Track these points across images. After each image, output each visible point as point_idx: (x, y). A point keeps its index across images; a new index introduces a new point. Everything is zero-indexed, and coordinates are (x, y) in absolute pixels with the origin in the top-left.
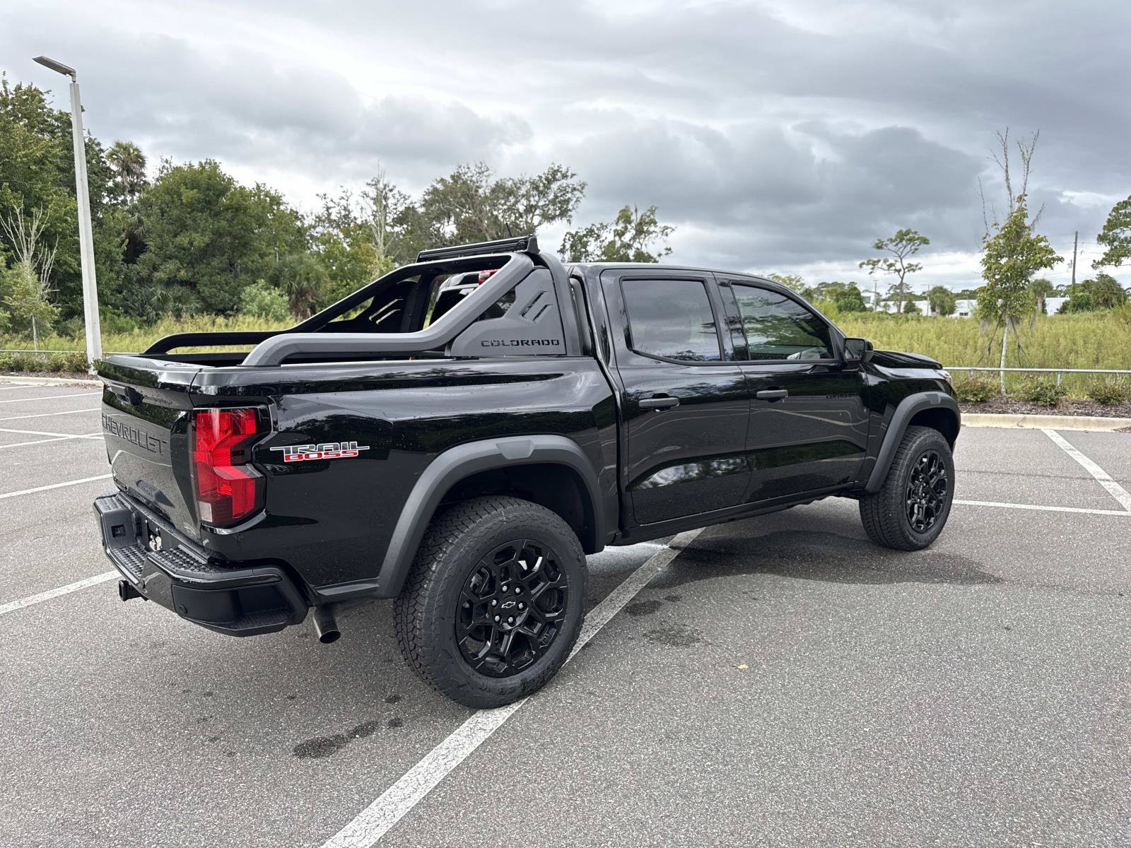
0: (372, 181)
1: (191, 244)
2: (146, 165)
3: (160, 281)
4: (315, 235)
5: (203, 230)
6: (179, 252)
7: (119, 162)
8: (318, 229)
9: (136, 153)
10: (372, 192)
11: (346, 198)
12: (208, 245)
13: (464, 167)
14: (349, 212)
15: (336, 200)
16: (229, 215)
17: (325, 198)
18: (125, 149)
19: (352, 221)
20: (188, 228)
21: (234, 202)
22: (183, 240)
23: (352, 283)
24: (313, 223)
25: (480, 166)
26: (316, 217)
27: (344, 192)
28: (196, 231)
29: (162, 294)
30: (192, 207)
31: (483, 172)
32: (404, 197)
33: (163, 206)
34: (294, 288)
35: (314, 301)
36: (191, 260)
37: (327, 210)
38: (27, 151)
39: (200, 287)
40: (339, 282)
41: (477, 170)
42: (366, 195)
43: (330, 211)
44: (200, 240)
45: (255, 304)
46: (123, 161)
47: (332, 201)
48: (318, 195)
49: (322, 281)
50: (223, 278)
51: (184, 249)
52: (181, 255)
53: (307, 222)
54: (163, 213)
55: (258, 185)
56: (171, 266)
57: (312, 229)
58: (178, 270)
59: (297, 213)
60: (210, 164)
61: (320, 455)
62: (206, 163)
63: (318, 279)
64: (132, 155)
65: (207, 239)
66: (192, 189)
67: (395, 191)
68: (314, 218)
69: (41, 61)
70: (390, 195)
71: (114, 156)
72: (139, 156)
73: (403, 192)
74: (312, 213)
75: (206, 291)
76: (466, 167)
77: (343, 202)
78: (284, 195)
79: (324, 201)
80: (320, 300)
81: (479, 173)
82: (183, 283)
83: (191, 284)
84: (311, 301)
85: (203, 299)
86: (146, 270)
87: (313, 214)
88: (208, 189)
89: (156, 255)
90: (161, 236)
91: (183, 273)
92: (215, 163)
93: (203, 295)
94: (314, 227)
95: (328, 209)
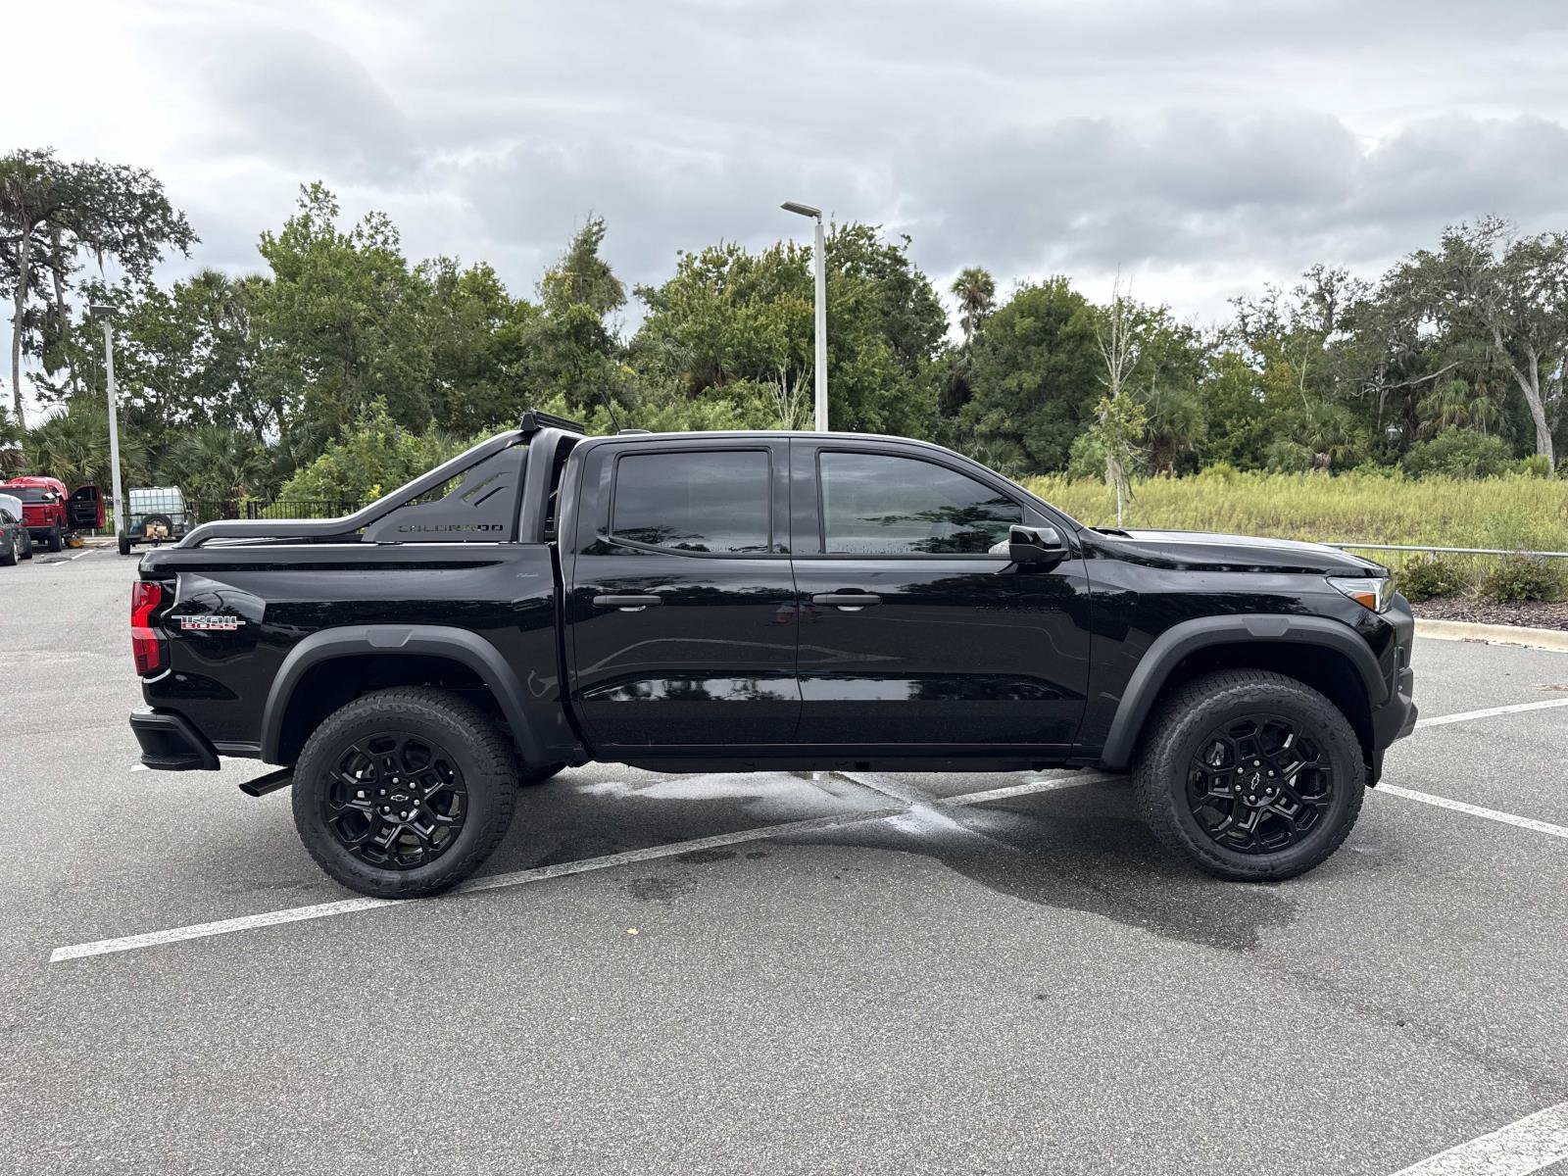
0: (1313, 269)
1: (1020, 386)
2: (995, 293)
3: (982, 435)
4: (1216, 356)
5: (1036, 368)
6: (1006, 398)
7: (964, 293)
8: (1220, 349)
9: (984, 279)
10: (1312, 287)
11: (1272, 300)
12: (1040, 386)
13: (1457, 228)
14: (1275, 319)
15: (1257, 304)
16: (1071, 346)
17: (1240, 303)
18: (972, 276)
19: (1278, 332)
20: (1021, 366)
21: (1078, 327)
22: (1011, 383)
23: (1253, 422)
24: (1215, 341)
25: (1486, 221)
26: (1220, 332)
27: (1270, 291)
28: (1028, 370)
29: (979, 451)
30: (1025, 340)
31: (1492, 231)
32: (1364, 287)
33: (995, 342)
34: (1152, 434)
35: (1197, 451)
36: (1021, 405)
37: (1243, 320)
38: (842, 299)
39: (1027, 441)
40: (1235, 421)
41: (1481, 229)
42: (1301, 291)
43: (1246, 321)
44: (1030, 380)
45: (1083, 461)
46: (970, 292)
47: (1251, 306)
48: (1230, 300)
49: (1193, 423)
50: (1055, 428)
51: (1012, 394)
52: (1008, 402)
53: (1206, 340)
54: (995, 350)
55: (1119, 299)
56: (994, 416)
57: (1213, 350)
58: (1003, 420)
59: (1191, 329)
60: (1057, 281)
61: (208, 625)
62: (1052, 281)
63: (1187, 420)
64: (980, 283)
65: (1038, 379)
66: (1029, 317)
67: (1350, 279)
68: (1216, 333)
69: (788, 207)
70: (1337, 285)
71: (961, 287)
72: (987, 283)
73: (1363, 280)
74: (1213, 327)
75: (1033, 445)
76: (1461, 227)
77: (1268, 306)
78: (1170, 308)
79: (1238, 308)
80: (1205, 449)
81: (1485, 233)
82: (1006, 436)
83: (1017, 437)
84: (1192, 449)
85: (1029, 456)
86: (968, 423)
87: (1216, 328)
88: (1049, 315)
89: (981, 403)
90: (987, 380)
91: (1008, 423)
92: (1064, 280)
93: (1029, 449)
94: (1216, 346)
95: (1243, 318)
